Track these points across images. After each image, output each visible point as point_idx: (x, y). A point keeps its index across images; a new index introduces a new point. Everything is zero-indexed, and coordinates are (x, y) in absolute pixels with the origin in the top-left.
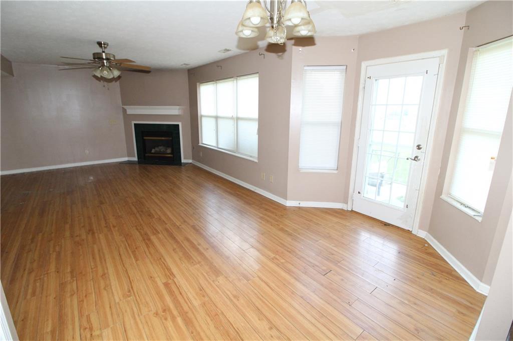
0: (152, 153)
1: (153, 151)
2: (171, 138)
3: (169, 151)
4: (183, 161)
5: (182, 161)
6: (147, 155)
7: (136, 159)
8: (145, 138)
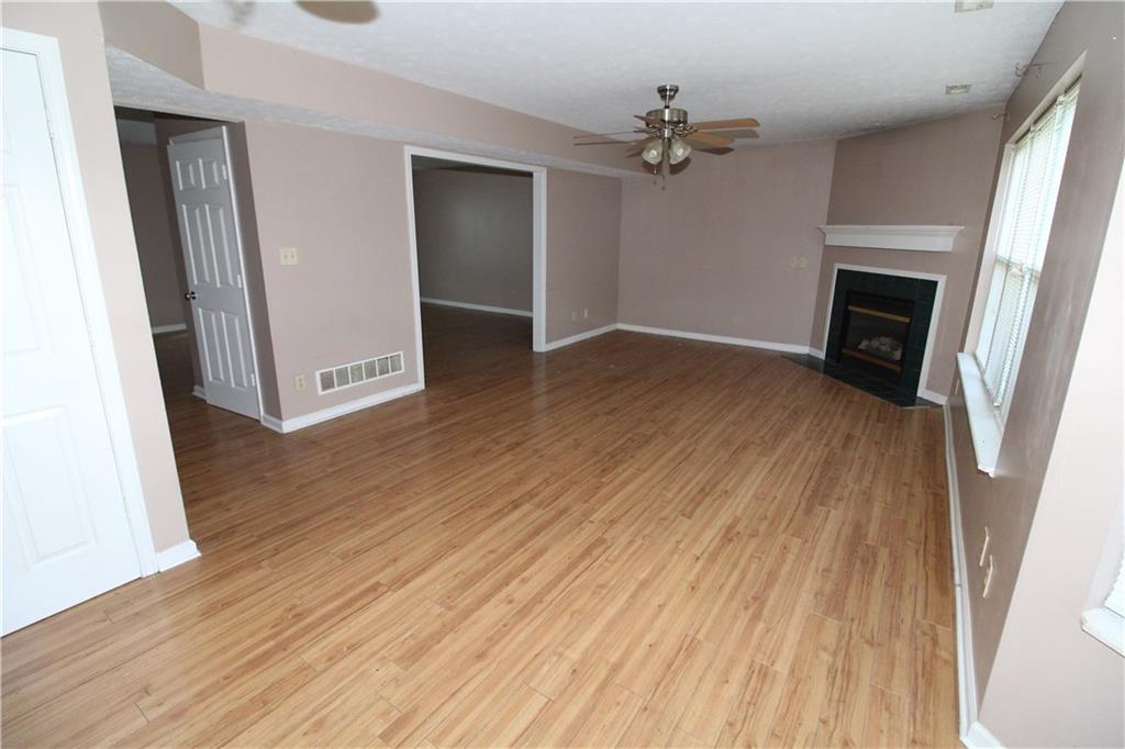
0: (861, 351)
1: (863, 345)
2: (907, 320)
3: (898, 355)
4: (922, 392)
5: (919, 394)
6: (844, 351)
7: (822, 355)
8: (850, 308)
